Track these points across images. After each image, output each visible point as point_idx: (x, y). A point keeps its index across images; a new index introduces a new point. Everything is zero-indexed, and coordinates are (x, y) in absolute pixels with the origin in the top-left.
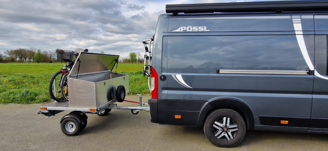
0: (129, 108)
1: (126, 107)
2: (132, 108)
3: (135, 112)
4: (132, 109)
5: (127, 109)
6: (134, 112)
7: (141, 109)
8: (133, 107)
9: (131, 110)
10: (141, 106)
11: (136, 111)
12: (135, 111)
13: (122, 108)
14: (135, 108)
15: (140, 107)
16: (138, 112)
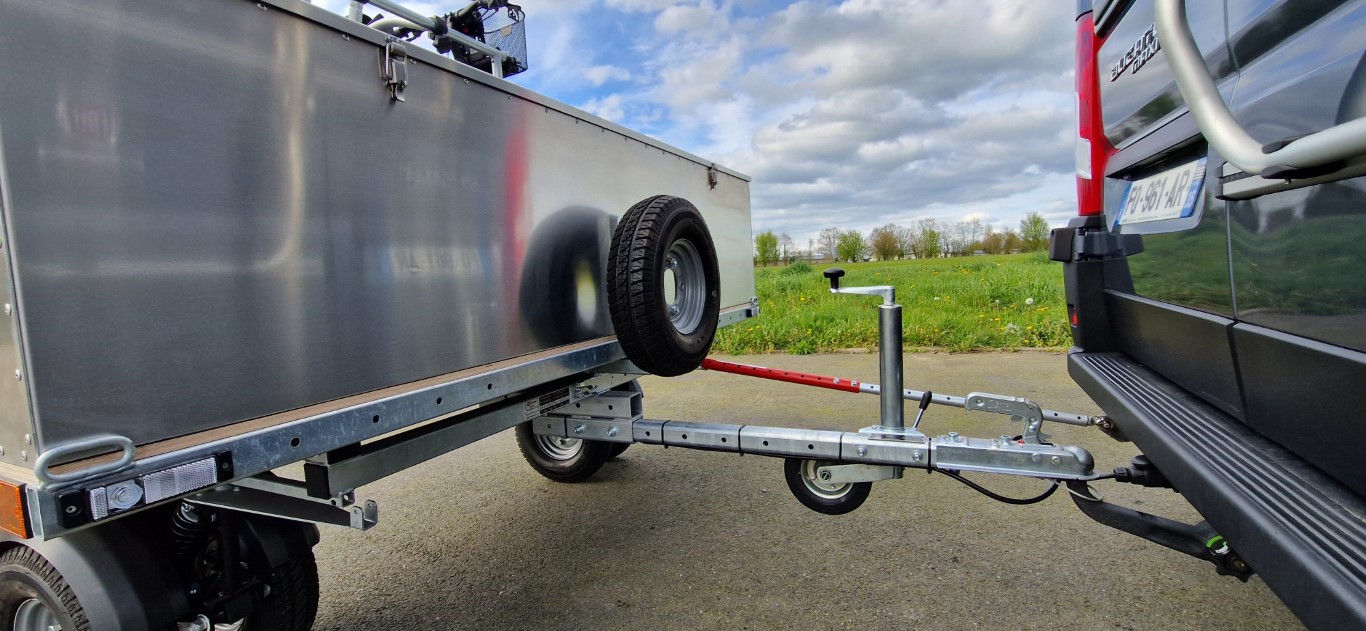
0: (756, 434)
1: (731, 433)
2: (794, 438)
3: (829, 485)
4: (793, 450)
5: (741, 451)
6: (820, 482)
7: (904, 459)
8: (811, 436)
9: (781, 462)
10: (901, 424)
11: (843, 475)
12: (827, 476)
13: (691, 440)
14: (826, 439)
15: (889, 431)
16: (860, 492)
